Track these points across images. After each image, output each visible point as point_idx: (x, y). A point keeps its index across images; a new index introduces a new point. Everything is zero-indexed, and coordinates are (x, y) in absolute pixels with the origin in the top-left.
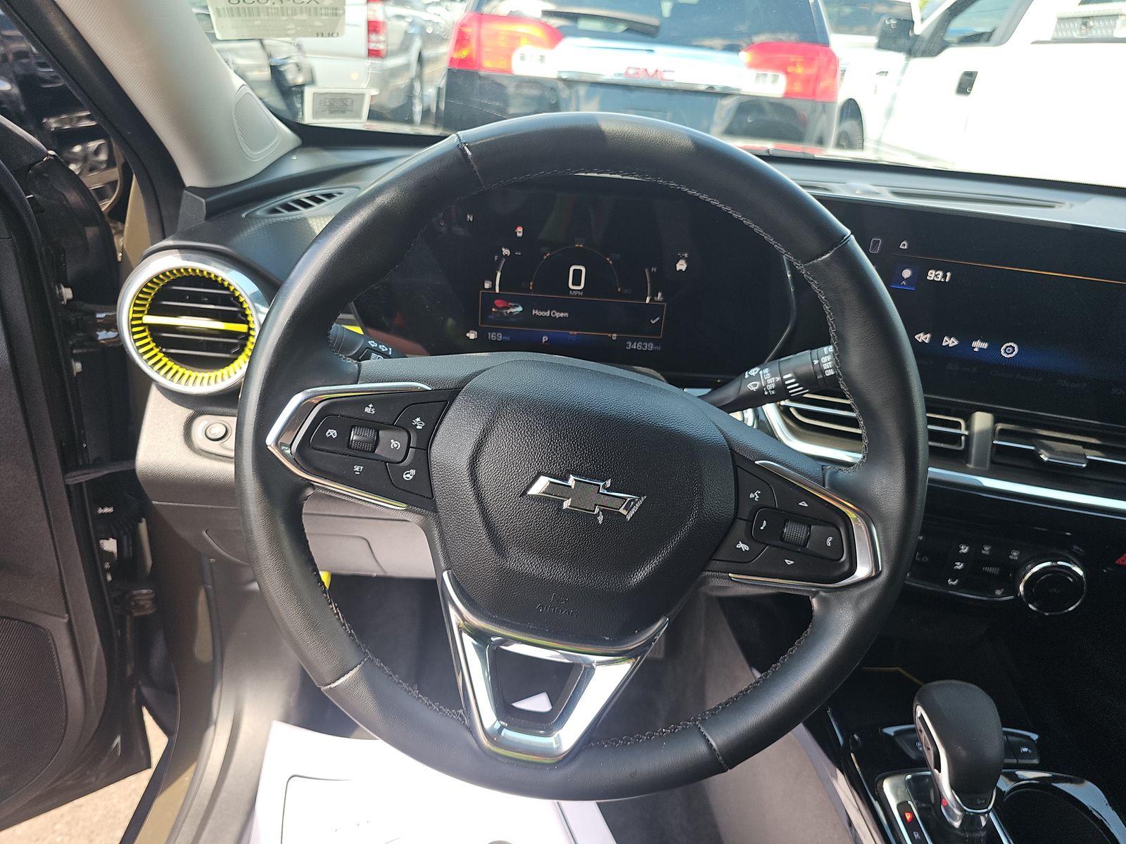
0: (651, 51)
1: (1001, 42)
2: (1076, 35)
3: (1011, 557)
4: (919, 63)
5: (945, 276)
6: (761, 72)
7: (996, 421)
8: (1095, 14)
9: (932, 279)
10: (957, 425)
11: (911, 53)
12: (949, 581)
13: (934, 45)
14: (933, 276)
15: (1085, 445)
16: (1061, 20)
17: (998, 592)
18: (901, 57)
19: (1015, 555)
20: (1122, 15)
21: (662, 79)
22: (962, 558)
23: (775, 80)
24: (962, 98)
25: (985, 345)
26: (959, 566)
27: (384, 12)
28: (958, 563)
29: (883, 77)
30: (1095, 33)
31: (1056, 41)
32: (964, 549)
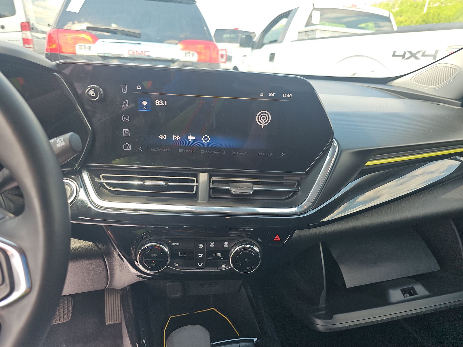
0: (140, 44)
1: (281, 42)
2: (304, 38)
3: (224, 246)
4: (256, 51)
5: (164, 103)
6: (187, 52)
7: (210, 176)
8: (309, 30)
9: (158, 104)
10: (193, 181)
11: (253, 48)
12: (198, 264)
13: (260, 45)
14: (158, 103)
15: (254, 183)
16: (299, 33)
17: (223, 266)
18: (250, 49)
19: (226, 244)
20: (317, 30)
21: (145, 55)
22: (201, 251)
23: (193, 56)
24: (271, 63)
25: (194, 138)
26: (201, 255)
27: (31, 34)
28: (200, 254)
29: (245, 57)
30: (310, 37)
31: (298, 40)
32: (201, 246)
